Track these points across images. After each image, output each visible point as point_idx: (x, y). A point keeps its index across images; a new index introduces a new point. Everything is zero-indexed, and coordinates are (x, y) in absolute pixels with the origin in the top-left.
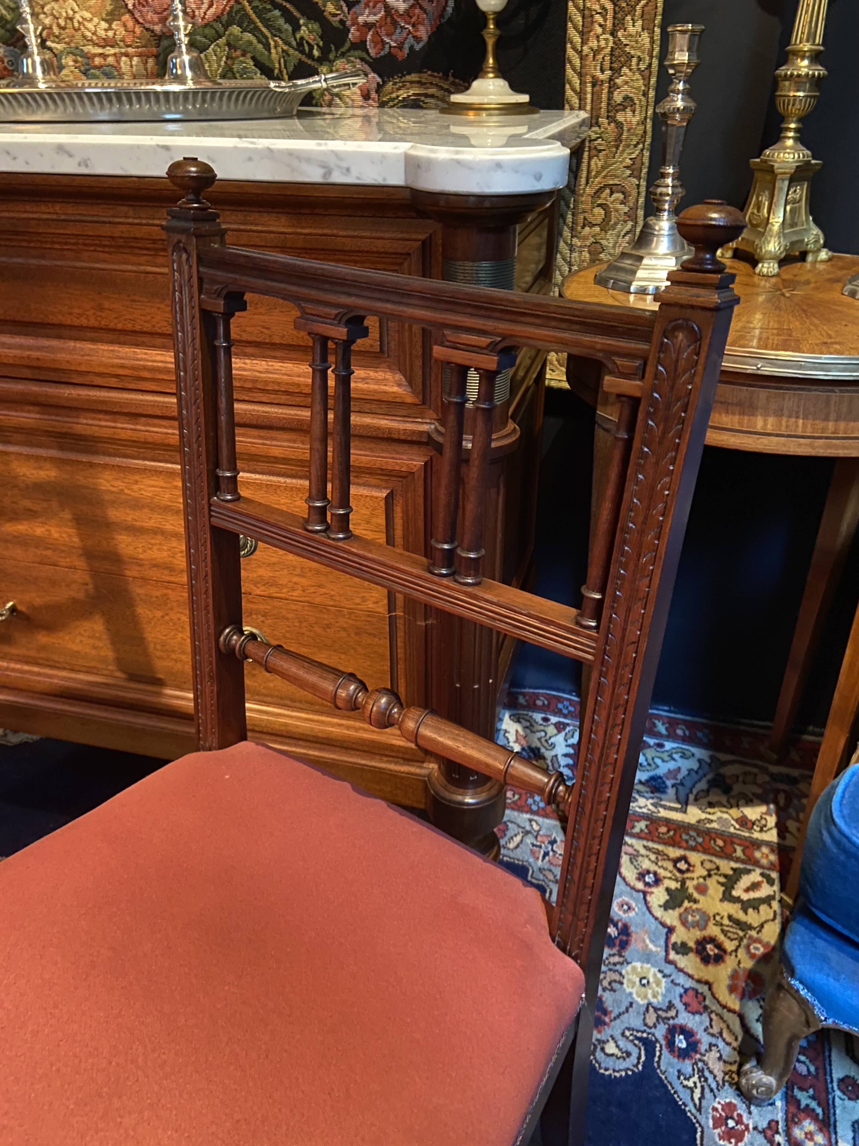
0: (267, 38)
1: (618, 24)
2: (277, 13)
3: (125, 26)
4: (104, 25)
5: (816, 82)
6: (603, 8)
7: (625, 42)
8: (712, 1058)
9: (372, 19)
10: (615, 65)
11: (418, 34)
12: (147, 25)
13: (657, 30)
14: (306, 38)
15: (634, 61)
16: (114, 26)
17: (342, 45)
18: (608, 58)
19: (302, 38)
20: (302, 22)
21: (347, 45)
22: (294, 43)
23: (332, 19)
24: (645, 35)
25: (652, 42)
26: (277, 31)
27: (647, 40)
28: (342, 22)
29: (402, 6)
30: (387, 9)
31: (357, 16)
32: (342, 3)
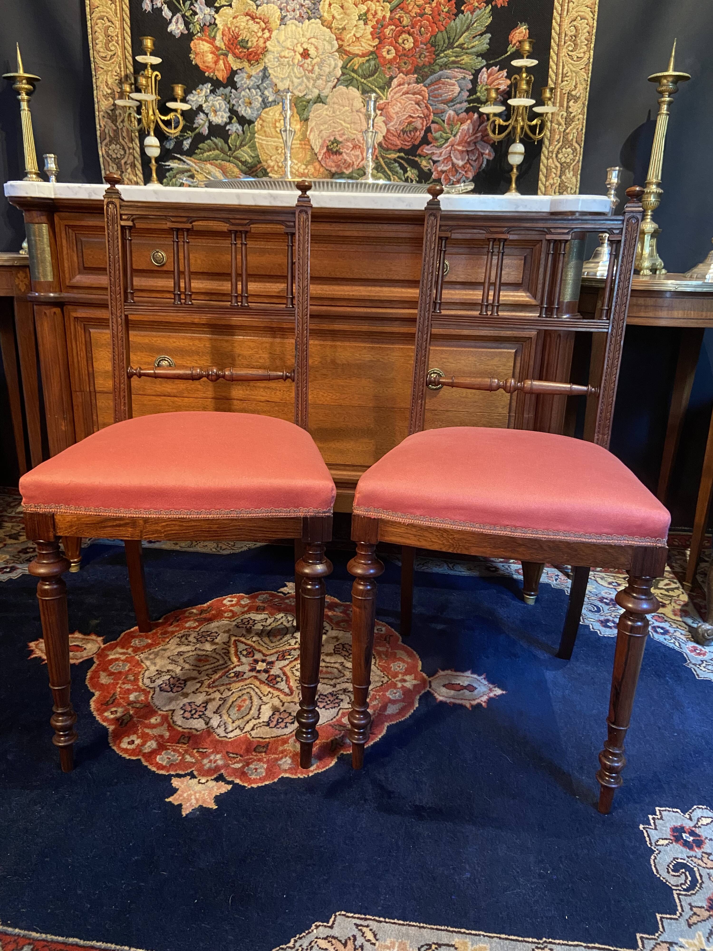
0: (390, 176)
1: (562, 173)
2: (397, 165)
3: (315, 168)
4: (304, 167)
5: (659, 195)
6: (557, 167)
7: (565, 181)
8: (678, 634)
9: (445, 168)
10: (561, 191)
11: (468, 176)
12: (327, 168)
13: (579, 176)
14: (410, 176)
15: (569, 189)
16: (309, 167)
17: (429, 180)
18: (558, 188)
19: (408, 177)
20: (408, 169)
21: (431, 180)
22: (404, 179)
23: (424, 168)
24: (574, 178)
25: (577, 181)
26: (395, 173)
27: (575, 181)
28: (430, 170)
29: (460, 163)
30: (453, 165)
31: (437, 167)
32: (430, 161)
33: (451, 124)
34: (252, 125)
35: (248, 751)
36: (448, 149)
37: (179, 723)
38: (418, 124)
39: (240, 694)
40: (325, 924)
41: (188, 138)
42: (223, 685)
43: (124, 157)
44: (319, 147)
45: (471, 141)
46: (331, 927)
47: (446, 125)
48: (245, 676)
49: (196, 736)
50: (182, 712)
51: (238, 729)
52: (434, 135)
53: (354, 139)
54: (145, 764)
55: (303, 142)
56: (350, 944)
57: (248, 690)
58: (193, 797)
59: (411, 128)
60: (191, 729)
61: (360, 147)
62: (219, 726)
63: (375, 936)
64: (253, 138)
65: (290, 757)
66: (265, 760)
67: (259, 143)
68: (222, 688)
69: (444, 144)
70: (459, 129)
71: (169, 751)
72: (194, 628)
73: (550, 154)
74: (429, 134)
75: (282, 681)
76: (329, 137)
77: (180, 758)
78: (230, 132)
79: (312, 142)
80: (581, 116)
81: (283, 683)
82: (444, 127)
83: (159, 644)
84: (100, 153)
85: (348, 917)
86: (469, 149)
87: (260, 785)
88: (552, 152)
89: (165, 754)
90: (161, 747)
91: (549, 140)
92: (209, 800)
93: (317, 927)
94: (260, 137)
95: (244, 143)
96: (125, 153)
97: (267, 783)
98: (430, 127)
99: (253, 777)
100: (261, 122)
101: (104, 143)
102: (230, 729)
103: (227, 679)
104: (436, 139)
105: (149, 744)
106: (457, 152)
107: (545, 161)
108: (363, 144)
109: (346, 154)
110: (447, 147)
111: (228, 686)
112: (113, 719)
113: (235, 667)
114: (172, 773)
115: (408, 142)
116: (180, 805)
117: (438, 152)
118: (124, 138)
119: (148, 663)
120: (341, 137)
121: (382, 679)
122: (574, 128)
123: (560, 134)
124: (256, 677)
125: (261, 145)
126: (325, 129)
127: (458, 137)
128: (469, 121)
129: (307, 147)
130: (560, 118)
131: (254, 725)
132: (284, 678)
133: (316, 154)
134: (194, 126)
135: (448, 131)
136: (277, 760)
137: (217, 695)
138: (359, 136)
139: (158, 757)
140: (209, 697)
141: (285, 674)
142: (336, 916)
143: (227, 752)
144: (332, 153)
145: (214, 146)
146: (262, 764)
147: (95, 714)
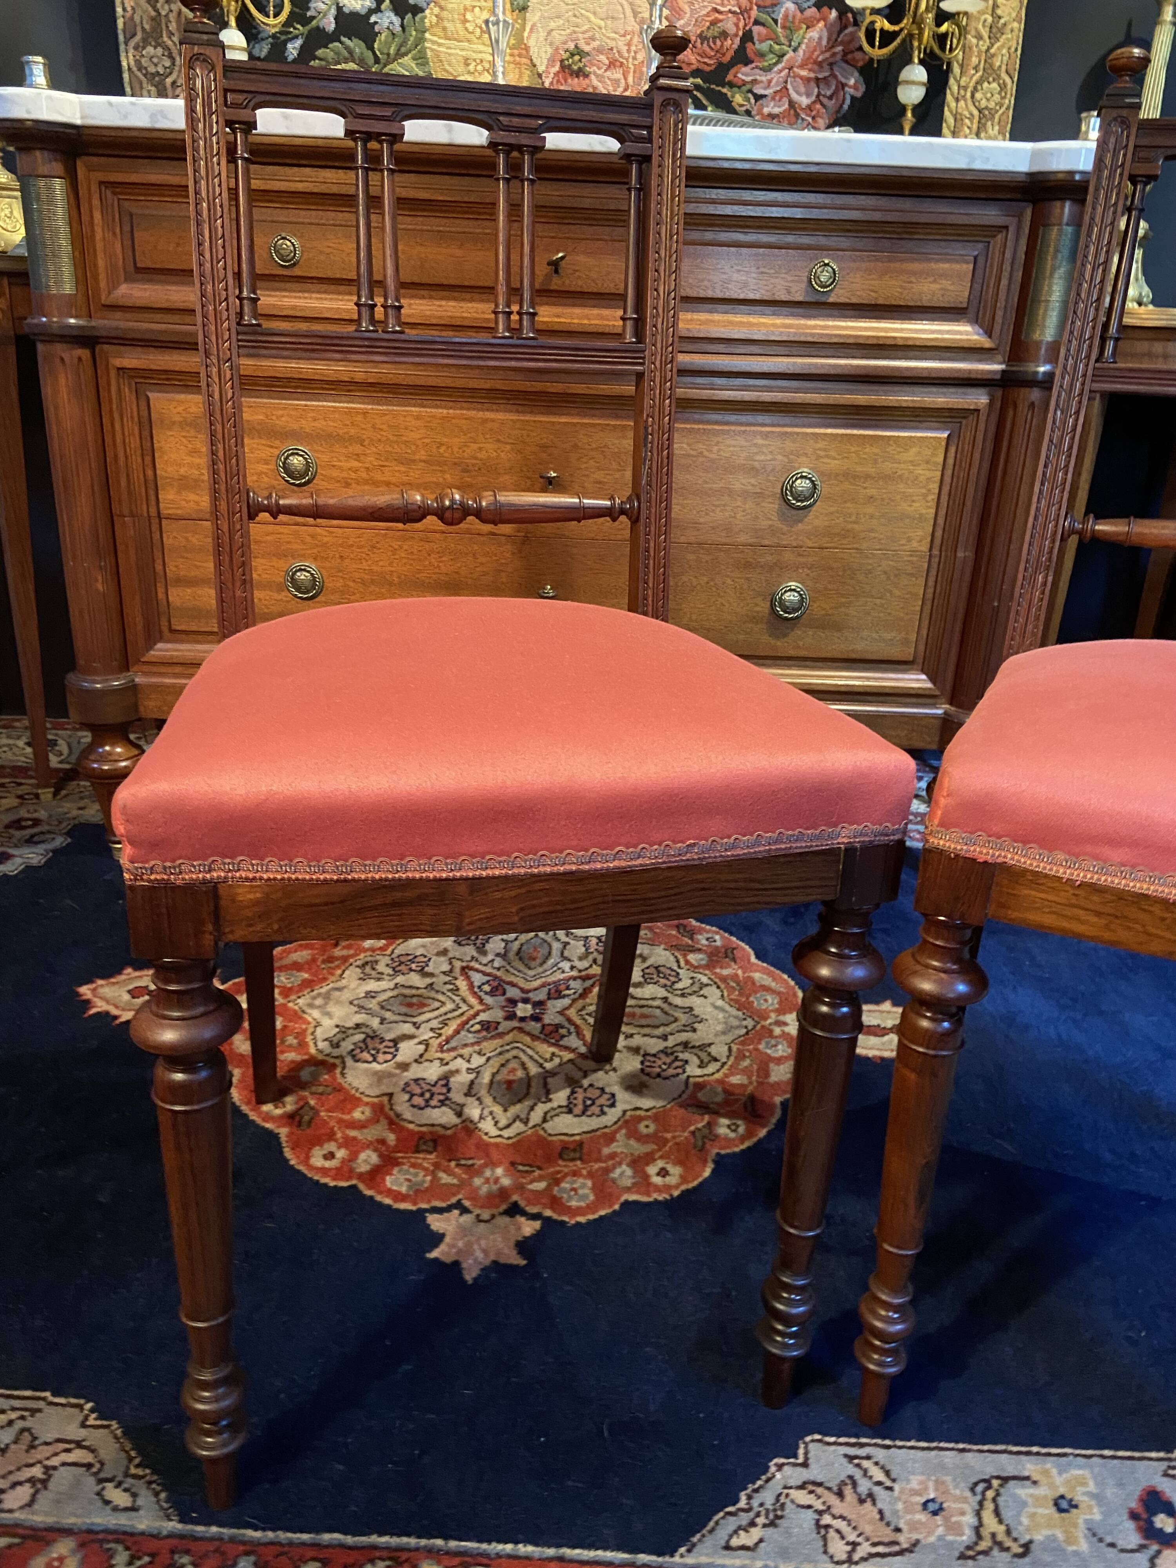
29: (804, 101)
30: (792, 104)
31: (762, 106)
32: (750, 95)
33: (790, 28)
34: (420, 15)
35: (550, 1159)
36: (783, 74)
37: (408, 1115)
38: (729, 25)
39: (502, 1059)
40: (792, 1460)
41: (296, 37)
42: (466, 1045)
43: (171, 73)
44: (545, 62)
45: (824, 61)
46: (805, 1465)
47: (779, 30)
48: (501, 1029)
49: (443, 1137)
50: (406, 1097)
51: (518, 1123)
52: (758, 46)
53: (612, 49)
54: (368, 1193)
55: (516, 52)
56: (848, 1491)
57: (514, 1052)
58: (476, 1247)
59: (715, 31)
60: (433, 1125)
61: (622, 64)
62: (481, 1118)
63: (887, 1473)
64: (420, 40)
65: (628, 1165)
66: (584, 1172)
67: (432, 50)
68: (466, 1051)
69: (776, 64)
70: (804, 38)
71: (405, 1167)
72: (381, 949)
73: (962, 92)
74: (749, 45)
75: (570, 1033)
76: (565, 43)
77: (429, 1178)
78: (377, 29)
79: (534, 52)
80: (1015, 25)
81: (573, 1037)
82: (775, 33)
83: (325, 979)
84: (124, 64)
85: (829, 1444)
86: (820, 76)
87: (591, 1217)
88: (965, 88)
89: (399, 1172)
90: (388, 1162)
91: (962, 66)
92: (506, 1251)
93: (780, 1467)
94: (435, 39)
95: (403, 50)
96: (173, 64)
97: (602, 1213)
98: (750, 31)
99: (574, 1203)
100: (436, 10)
101: (132, 43)
102: (503, 1122)
103: (470, 1035)
104: (762, 55)
105: (363, 1156)
106: (798, 79)
107: (953, 104)
108: (627, 60)
109: (597, 76)
110: (781, 71)
111: (477, 1048)
112: (281, 1117)
113: (477, 1014)
114: (424, 1206)
115: (710, 58)
116: (456, 1264)
117: (764, 79)
118: (171, 34)
119: (316, 1014)
120: (588, 44)
121: (745, 1023)
122: (1003, 46)
123: (979, 56)
124: (520, 1030)
125: (437, 54)
126: (559, 28)
127: (801, 52)
128: (821, 24)
129: (524, 60)
130: (980, 27)
131: (546, 1113)
132: (572, 1029)
133: (540, 76)
134: (309, 14)
135: (783, 40)
136: (607, 1171)
137: (460, 1064)
138: (621, 44)
139: (388, 1178)
140: (446, 1068)
141: (569, 1020)
142: (806, 1444)
143: (513, 1164)
144: (571, 75)
145: (346, 54)
146: (581, 1180)
147: (245, 1108)
